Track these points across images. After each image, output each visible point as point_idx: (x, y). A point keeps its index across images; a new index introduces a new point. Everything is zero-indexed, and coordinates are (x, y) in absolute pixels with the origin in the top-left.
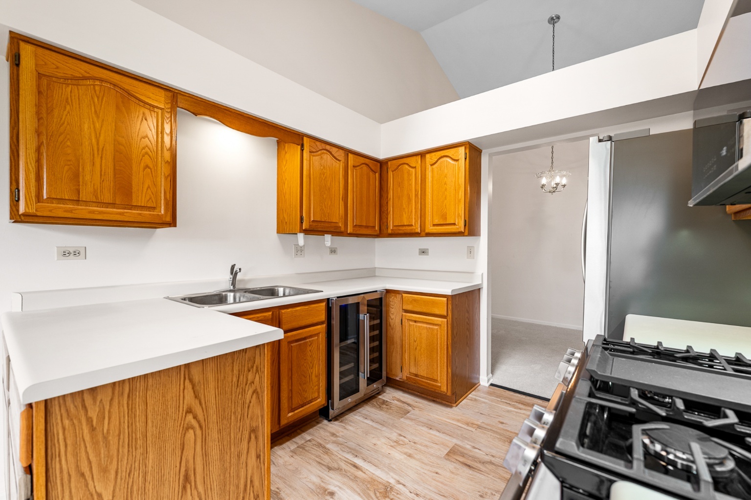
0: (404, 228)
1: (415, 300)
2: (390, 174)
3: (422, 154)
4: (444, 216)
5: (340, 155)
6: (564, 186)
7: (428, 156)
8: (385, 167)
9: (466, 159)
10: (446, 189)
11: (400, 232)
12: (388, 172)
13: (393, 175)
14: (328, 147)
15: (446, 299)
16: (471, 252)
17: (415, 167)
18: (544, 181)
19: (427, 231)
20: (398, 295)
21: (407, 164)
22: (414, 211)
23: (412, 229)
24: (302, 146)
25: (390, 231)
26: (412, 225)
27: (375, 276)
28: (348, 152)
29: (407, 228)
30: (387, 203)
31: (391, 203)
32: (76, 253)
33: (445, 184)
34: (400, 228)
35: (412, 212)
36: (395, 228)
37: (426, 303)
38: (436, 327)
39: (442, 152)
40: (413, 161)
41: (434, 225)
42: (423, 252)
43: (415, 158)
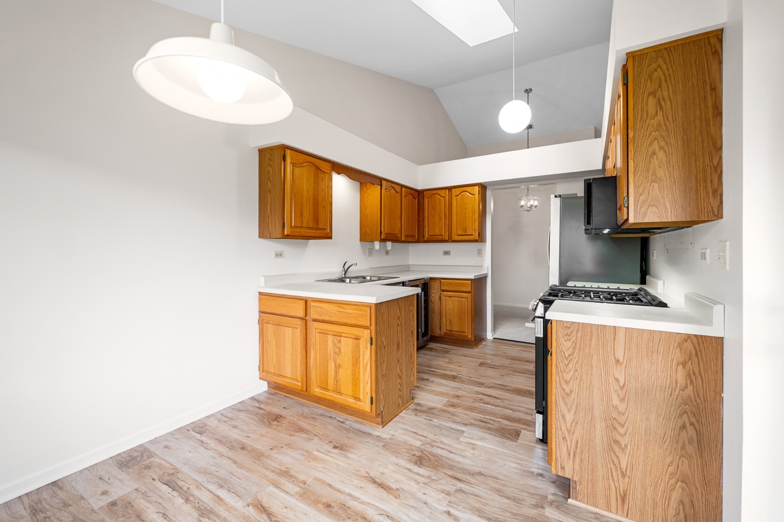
0: (436, 237)
1: (450, 284)
2: (426, 200)
3: (450, 189)
4: (465, 230)
5: (398, 188)
6: (536, 206)
7: (453, 190)
8: (421, 195)
9: (479, 194)
10: (466, 213)
11: (433, 239)
12: (424, 199)
13: (428, 201)
14: (393, 185)
15: (470, 282)
16: (480, 252)
17: (444, 197)
18: (523, 203)
19: (453, 239)
20: (437, 281)
21: (439, 194)
22: (443, 226)
23: (442, 238)
24: (381, 186)
25: (426, 239)
26: (442, 235)
27: (410, 271)
28: (402, 186)
29: (438, 237)
30: (423, 219)
31: (426, 220)
32: (281, 255)
33: (466, 209)
34: (433, 237)
35: (442, 226)
36: (429, 237)
37: (458, 285)
38: (464, 299)
39: (463, 188)
40: (442, 193)
41: (458, 235)
42: (447, 253)
43: (444, 190)
